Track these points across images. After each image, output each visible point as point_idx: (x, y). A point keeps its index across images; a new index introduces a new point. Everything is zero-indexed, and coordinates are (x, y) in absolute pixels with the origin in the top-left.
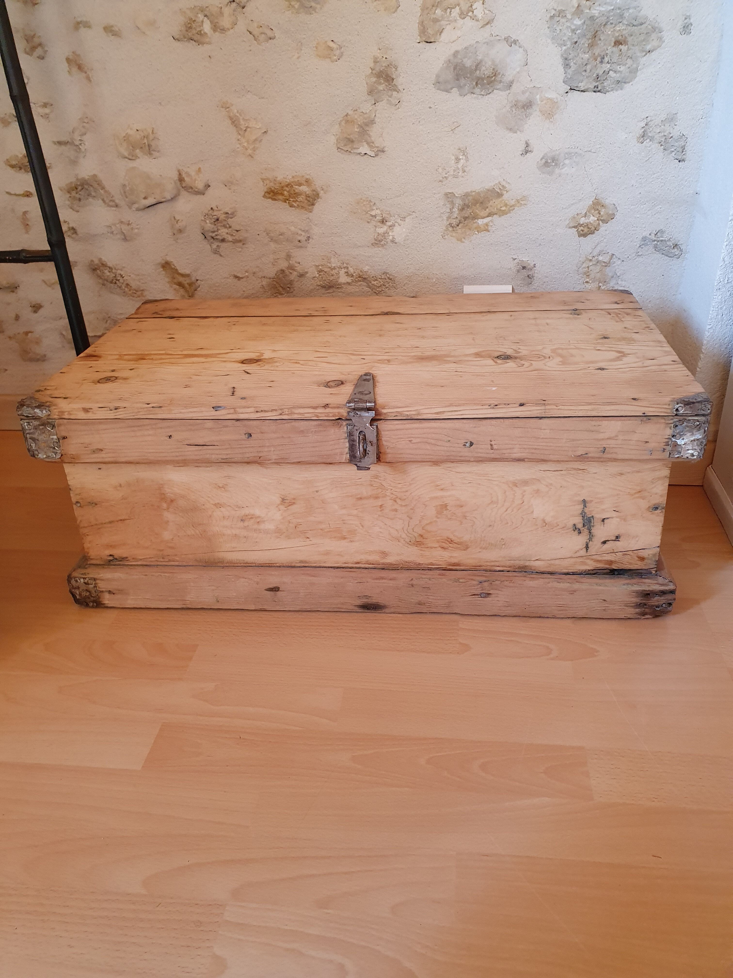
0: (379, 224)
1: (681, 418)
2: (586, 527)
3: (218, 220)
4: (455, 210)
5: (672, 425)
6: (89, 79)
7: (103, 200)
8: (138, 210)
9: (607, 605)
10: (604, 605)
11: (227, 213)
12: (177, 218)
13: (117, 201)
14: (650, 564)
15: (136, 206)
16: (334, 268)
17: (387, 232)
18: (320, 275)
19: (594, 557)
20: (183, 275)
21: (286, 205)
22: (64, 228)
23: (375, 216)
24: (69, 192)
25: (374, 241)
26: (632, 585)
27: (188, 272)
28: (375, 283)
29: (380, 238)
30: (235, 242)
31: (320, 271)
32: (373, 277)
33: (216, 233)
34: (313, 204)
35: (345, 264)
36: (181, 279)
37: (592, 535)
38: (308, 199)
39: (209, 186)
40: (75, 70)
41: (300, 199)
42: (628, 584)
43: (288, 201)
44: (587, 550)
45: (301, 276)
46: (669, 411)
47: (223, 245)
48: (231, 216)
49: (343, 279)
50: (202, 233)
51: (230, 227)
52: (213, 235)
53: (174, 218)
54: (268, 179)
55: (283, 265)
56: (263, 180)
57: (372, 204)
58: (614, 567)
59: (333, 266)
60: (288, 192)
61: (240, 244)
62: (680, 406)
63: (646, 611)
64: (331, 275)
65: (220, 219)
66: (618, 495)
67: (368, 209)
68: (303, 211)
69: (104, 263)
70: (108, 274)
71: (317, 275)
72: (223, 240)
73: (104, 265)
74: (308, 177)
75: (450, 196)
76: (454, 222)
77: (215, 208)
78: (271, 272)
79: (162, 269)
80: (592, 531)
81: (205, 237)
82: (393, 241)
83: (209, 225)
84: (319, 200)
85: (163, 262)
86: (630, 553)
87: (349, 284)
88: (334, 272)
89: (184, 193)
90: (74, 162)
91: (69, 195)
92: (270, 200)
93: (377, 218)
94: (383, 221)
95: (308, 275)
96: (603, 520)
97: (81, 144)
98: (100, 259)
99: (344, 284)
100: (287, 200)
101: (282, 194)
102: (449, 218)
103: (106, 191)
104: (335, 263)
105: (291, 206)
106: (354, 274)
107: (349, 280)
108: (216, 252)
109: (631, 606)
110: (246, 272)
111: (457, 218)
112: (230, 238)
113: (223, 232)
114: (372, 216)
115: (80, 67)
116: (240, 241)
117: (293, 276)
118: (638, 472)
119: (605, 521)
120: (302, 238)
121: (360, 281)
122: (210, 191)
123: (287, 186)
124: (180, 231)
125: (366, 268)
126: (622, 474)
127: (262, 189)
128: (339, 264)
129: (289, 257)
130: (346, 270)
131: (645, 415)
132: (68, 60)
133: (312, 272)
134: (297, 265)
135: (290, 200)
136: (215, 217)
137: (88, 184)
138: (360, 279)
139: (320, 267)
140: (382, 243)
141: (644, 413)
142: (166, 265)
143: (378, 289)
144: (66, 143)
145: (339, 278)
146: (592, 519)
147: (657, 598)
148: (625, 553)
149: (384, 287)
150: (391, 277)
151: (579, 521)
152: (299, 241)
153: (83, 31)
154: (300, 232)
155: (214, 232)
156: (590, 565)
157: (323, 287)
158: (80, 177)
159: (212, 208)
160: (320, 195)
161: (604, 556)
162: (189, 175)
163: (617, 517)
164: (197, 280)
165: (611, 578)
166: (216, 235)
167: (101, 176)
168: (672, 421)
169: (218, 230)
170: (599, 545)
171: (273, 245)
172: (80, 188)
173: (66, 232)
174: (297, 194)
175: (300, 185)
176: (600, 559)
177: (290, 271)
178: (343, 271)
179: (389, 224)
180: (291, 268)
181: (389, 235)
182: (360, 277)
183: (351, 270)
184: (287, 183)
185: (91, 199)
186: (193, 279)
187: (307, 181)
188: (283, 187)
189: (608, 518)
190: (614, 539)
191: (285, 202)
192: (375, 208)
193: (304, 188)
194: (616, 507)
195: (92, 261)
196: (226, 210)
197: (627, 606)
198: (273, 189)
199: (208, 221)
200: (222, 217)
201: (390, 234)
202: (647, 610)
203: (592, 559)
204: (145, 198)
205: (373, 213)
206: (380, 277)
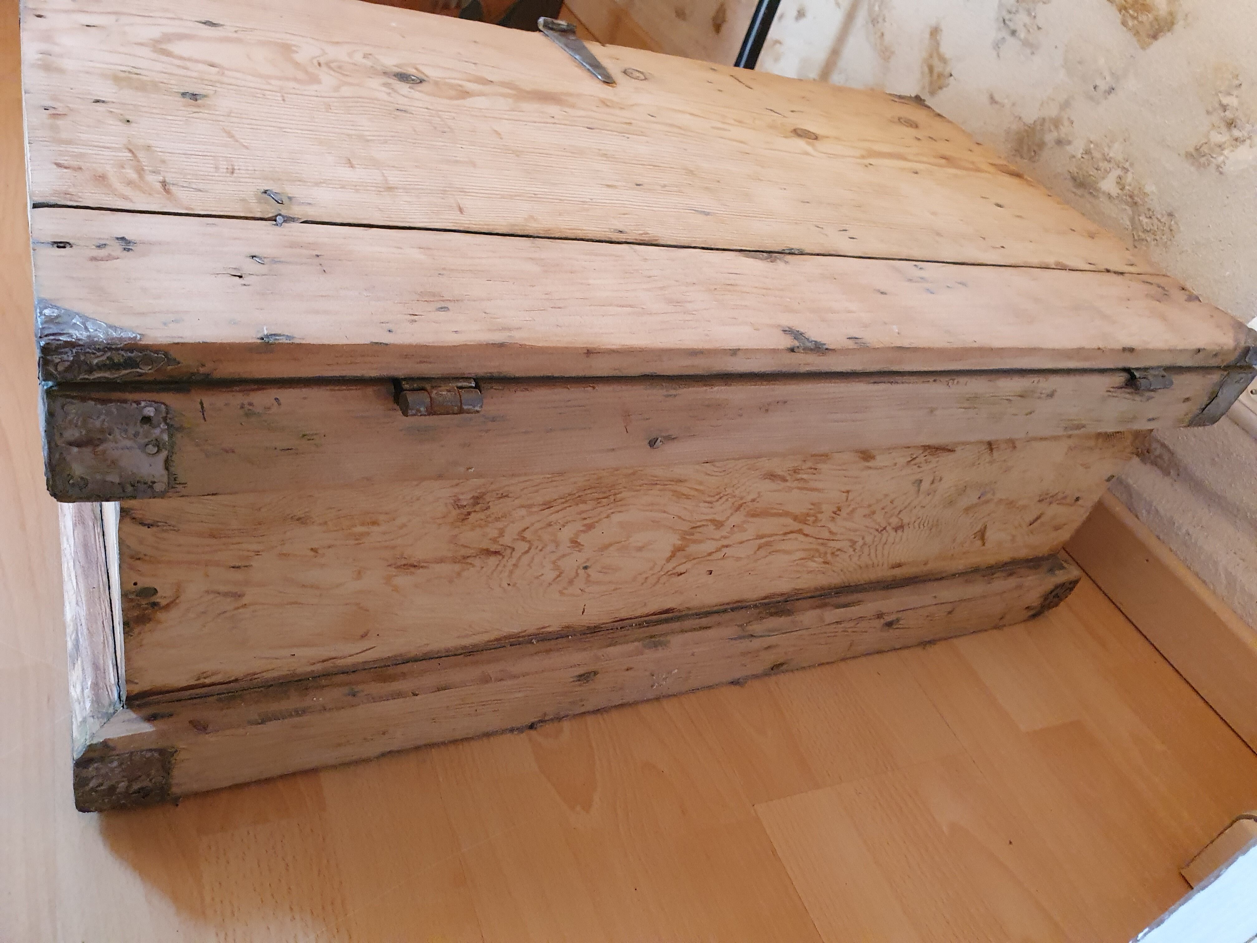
0: (1222, 125)
16: (1109, 160)
17: (1221, 146)
18: (1082, 158)
20: (940, 57)
21: (1117, 17)
23: (1224, 108)
25: (1192, 150)
27: (948, 56)
28: (1145, 220)
29: (1205, 149)
30: (1026, 43)
31: (1088, 152)
32: (1149, 210)
33: (1012, 16)
34: (1154, 37)
35: (1128, 164)
36: (936, 62)
38: (1155, 24)
41: (1143, 18)
43: (1123, 11)
45: (1060, 143)
47: (1010, 40)
49: (1108, 185)
51: (1034, 17)
52: (1008, 18)
55: (1052, 113)
57: (1235, 82)
59: (1111, 155)
61: (1029, 51)
64: (1096, 166)
67: (1222, 89)
68: (1132, 39)
71: (1080, 156)
72: (1013, 32)
78: (1031, 115)
79: (927, 35)
81: (998, 16)
82: (1218, 167)
84: (1169, 34)
85: (936, 26)
87: (1110, 196)
88: (1104, 165)
93: (1227, 113)
94: (1231, 124)
95: (1068, 148)
99: (1104, 193)
100: (1126, 9)
104: (1116, 151)
105: (1124, 23)
106: (1127, 187)
107: (1114, 190)
108: (997, 46)
110: (1009, 96)
112: (1022, 34)
113: (1022, 20)
114: (1221, 104)
116: (1031, 45)
117: (1050, 138)
120: (1102, 85)
121: (1127, 203)
125: (1150, 188)
128: (1120, 157)
129: (1066, 105)
130: (1122, 173)
133: (1077, 148)
134: (1066, 123)
135: (1128, 12)
138: (1129, 200)
139: (1092, 146)
140: (1203, 160)
142: (935, 32)
143: (1140, 234)
145: (1103, 178)
149: (1153, 237)
150: (1174, 227)
152: (1096, 88)
154: (1106, 73)
157: (1074, 179)
160: (1176, 27)
164: (951, 75)
166: (1011, 20)
171: (1061, 74)
174: (1145, 7)
177: (1051, 127)
178: (1119, 172)
179: (1236, 133)
180: (1057, 123)
181: (1222, 154)
182: (1131, 197)
183: (1129, 178)
186: (948, 70)
191: (1120, 11)
192: (1235, 93)
201: (1226, 152)
205: (1225, 101)
206: (1159, 217)
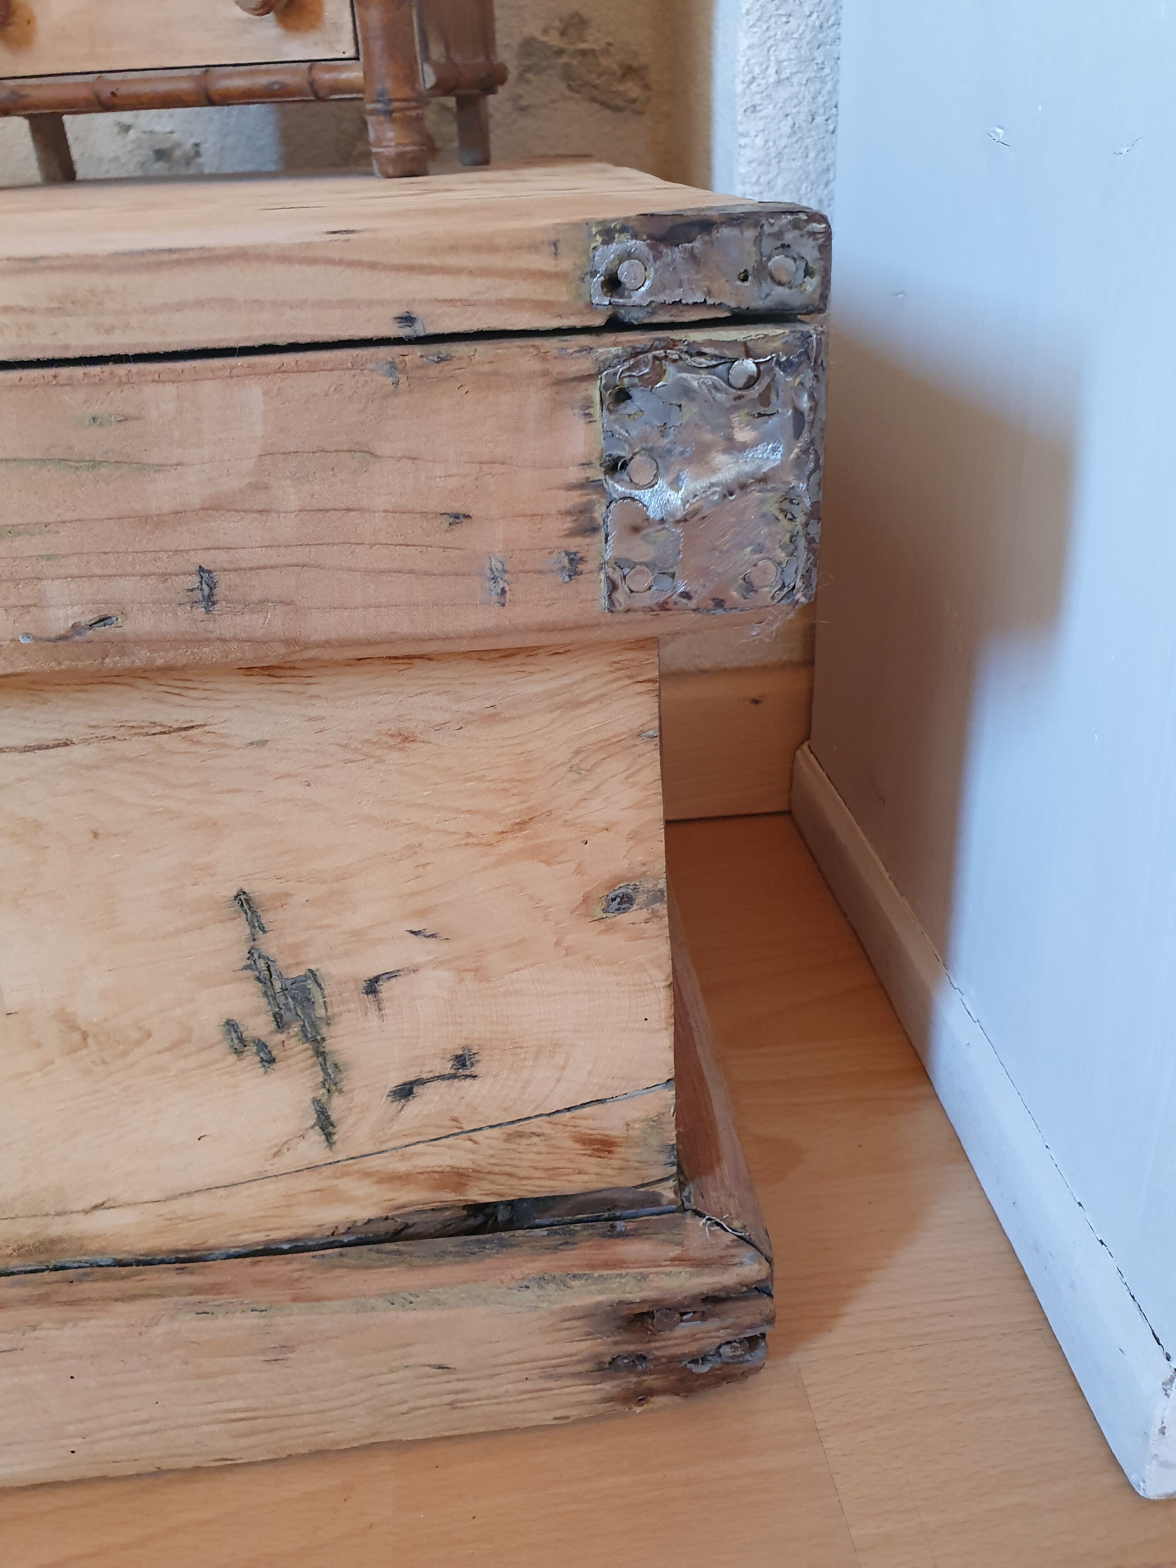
1: (642, 339)
2: (295, 1029)
5: (594, 391)
9: (460, 1386)
10: (450, 1386)
14: (645, 1165)
19: (375, 1163)
26: (563, 1281)
37: (336, 1066)
42: (542, 1280)
44: (329, 1136)
46: (561, 293)
58: (476, 1194)
62: (628, 255)
63: (646, 1384)
66: (413, 850)
80: (330, 1045)
86: (534, 1126)
96: (372, 987)
109: (573, 1375)
118: (492, 718)
119: (384, 987)
126: (406, 738)
131: (420, 330)
141: (408, 319)
146: (310, 984)
147: (684, 1329)
151: (247, 1004)
156: (363, 1202)
161: (413, 1155)
163: (438, 964)
165: (462, 1256)
168: (585, 365)
170: (383, 1106)
176: (402, 1167)
189: (391, 975)
190: (447, 1068)
194: (420, 914)
197: (559, 1377)
202: (650, 1381)
203: (366, 1175)
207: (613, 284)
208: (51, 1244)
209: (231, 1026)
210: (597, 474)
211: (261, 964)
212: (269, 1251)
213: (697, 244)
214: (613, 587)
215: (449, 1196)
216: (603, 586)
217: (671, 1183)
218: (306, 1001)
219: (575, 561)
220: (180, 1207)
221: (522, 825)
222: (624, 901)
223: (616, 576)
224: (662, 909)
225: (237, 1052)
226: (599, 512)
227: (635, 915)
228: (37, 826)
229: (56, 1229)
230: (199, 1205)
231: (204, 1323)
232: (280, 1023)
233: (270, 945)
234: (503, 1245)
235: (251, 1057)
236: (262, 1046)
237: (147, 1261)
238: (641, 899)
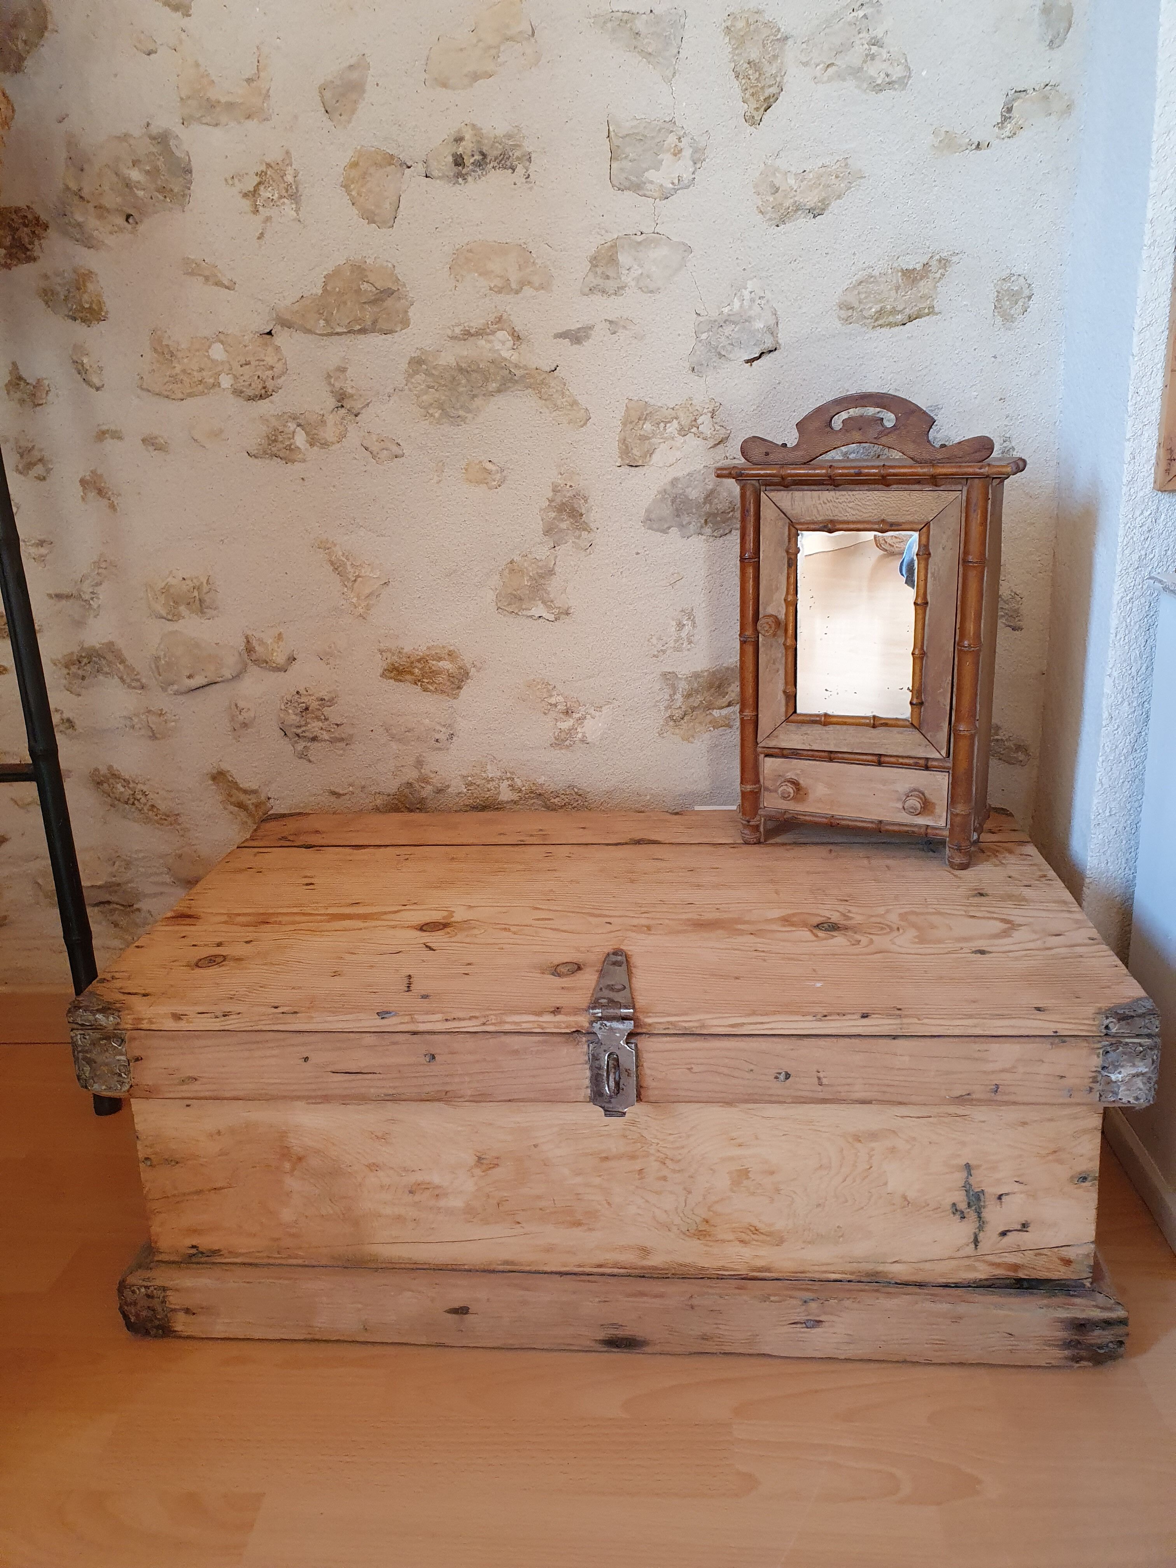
0: (561, 716)
1: (1114, 1040)
2: (973, 1208)
3: (307, 709)
4: (678, 696)
5: (1101, 1051)
6: (112, 507)
7: (121, 678)
8: (177, 693)
9: (1014, 1343)
10: (1011, 1343)
11: (322, 700)
12: (241, 704)
13: (144, 681)
14: (1082, 1272)
15: (175, 687)
16: (492, 780)
17: (573, 728)
18: (468, 790)
19: (989, 1258)
20: (245, 792)
21: (418, 689)
22: (56, 719)
23: (555, 705)
24: (67, 667)
25: (554, 740)
26: (1054, 1308)
27: (254, 787)
28: (556, 800)
29: (563, 736)
30: (334, 741)
31: (468, 785)
32: (552, 792)
33: (303, 729)
34: (459, 688)
35: (508, 774)
36: (243, 797)
37: (983, 1222)
38: (452, 679)
39: (295, 659)
40: (92, 495)
41: (440, 680)
42: (1048, 1306)
43: (419, 683)
44: (976, 1246)
45: (439, 791)
46: (1094, 1028)
47: (315, 746)
48: (328, 703)
49: (506, 795)
50: (281, 729)
51: (326, 719)
52: (299, 731)
53: (236, 705)
54: (389, 650)
55: (411, 775)
56: (381, 652)
57: (551, 687)
58: (1021, 1275)
59: (490, 776)
60: (420, 669)
61: (342, 745)
62: (1112, 1022)
63: (1080, 1354)
64: (486, 790)
65: (310, 708)
66: (1020, 1156)
67: (545, 695)
68: (444, 697)
69: (116, 773)
70: (122, 789)
71: (465, 790)
72: (314, 739)
73: (116, 776)
74: (452, 648)
75: (669, 678)
76: (677, 714)
77: (303, 692)
78: (391, 785)
79: (211, 782)
80: (983, 1215)
81: (285, 734)
82: (583, 741)
83: (294, 717)
84: (469, 681)
85: (215, 771)
86: (1045, 1251)
87: (514, 802)
88: (490, 785)
89: (253, 669)
90: (79, 624)
91: (65, 671)
92: (392, 681)
93: (559, 707)
94: (568, 712)
95: (450, 790)
96: (1000, 1197)
97: (92, 599)
98: (110, 768)
99: (507, 802)
100: (419, 681)
101: (412, 674)
102: (668, 707)
103: (126, 667)
104: (492, 772)
105: (426, 690)
106: (523, 789)
107: (515, 796)
108: (303, 755)
109: (1056, 1345)
110: (350, 785)
111: (680, 708)
112: (326, 736)
113: (315, 726)
114: (551, 705)
115: (100, 492)
116: (342, 740)
117: (427, 792)
118: (1051, 1120)
119: (1003, 1197)
120: (442, 737)
121: (533, 798)
122: (296, 666)
123: (419, 661)
124: (245, 725)
125: (541, 780)
126: (1024, 1124)
127: (380, 664)
128: (499, 774)
129: (419, 763)
130: (510, 782)
131: (1058, 1034)
132: (83, 482)
133: (457, 786)
134: (432, 775)
135: (424, 682)
136: (304, 705)
137: (100, 656)
138: (532, 795)
139: (470, 778)
140: (567, 743)
141: (1056, 1032)
142: (219, 776)
144: (68, 597)
145: (499, 793)
146: (981, 1195)
147: (1098, 1332)
148: (1038, 1252)
149: (570, 807)
150: (580, 792)
151: (960, 1198)
152: (437, 741)
153: (110, 444)
154: (438, 727)
155: (300, 727)
156: (982, 1272)
157: (475, 807)
158: (86, 646)
159: (298, 693)
160: (470, 674)
161: (1003, 1256)
162: (261, 642)
163: (1021, 1193)
164: (269, 798)
165: (1016, 1295)
166: (304, 731)
167: (120, 644)
168: (1099, 1045)
169: (307, 724)
170: (995, 1238)
171: (394, 745)
172: (85, 660)
173: (56, 726)
174: (435, 673)
175: (440, 659)
176: (998, 1261)
177: (423, 785)
178: (506, 783)
179: (577, 715)
180: (425, 780)
181: (577, 733)
182: (531, 792)
183: (519, 782)
184: (419, 657)
185: (101, 677)
186: (263, 797)
187: (450, 653)
188: (412, 663)
189: (1007, 1194)
190: (1019, 1227)
191: (416, 684)
192: (555, 693)
193: (446, 665)
194: (1019, 1176)
195: (96, 770)
196: (322, 694)
197: (1050, 1346)
198: (397, 665)
199: (290, 711)
200: (314, 705)
201: (579, 730)
202: (1082, 1353)
203: (985, 1261)
204: (190, 677)
205: (553, 700)
206: (563, 792)
207: (1107, 1027)
208: (877, 1273)
209: (954, 1204)
210: (1100, 1069)
211: (968, 1186)
212: (946, 1286)
213: (1129, 1021)
214: (1101, 1096)
215: (1012, 1274)
216: (1098, 1095)
217: (1090, 1280)
218: (979, 1199)
219: (1091, 1089)
220: (921, 1266)
221: (1055, 1152)
222: (1084, 1179)
223: (1102, 1094)
224: (1097, 1182)
225: (954, 1213)
226: (1099, 1079)
227: (1087, 1184)
228: (914, 1139)
229: (880, 1268)
230: (928, 1266)
231: (932, 1305)
232: (969, 1206)
233: (972, 1180)
234: (1032, 1294)
235: (958, 1216)
236: (962, 1212)
237: (906, 1284)
238: (1089, 1179)
